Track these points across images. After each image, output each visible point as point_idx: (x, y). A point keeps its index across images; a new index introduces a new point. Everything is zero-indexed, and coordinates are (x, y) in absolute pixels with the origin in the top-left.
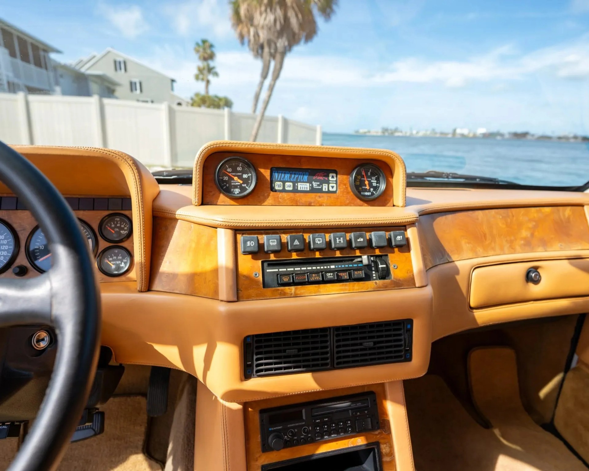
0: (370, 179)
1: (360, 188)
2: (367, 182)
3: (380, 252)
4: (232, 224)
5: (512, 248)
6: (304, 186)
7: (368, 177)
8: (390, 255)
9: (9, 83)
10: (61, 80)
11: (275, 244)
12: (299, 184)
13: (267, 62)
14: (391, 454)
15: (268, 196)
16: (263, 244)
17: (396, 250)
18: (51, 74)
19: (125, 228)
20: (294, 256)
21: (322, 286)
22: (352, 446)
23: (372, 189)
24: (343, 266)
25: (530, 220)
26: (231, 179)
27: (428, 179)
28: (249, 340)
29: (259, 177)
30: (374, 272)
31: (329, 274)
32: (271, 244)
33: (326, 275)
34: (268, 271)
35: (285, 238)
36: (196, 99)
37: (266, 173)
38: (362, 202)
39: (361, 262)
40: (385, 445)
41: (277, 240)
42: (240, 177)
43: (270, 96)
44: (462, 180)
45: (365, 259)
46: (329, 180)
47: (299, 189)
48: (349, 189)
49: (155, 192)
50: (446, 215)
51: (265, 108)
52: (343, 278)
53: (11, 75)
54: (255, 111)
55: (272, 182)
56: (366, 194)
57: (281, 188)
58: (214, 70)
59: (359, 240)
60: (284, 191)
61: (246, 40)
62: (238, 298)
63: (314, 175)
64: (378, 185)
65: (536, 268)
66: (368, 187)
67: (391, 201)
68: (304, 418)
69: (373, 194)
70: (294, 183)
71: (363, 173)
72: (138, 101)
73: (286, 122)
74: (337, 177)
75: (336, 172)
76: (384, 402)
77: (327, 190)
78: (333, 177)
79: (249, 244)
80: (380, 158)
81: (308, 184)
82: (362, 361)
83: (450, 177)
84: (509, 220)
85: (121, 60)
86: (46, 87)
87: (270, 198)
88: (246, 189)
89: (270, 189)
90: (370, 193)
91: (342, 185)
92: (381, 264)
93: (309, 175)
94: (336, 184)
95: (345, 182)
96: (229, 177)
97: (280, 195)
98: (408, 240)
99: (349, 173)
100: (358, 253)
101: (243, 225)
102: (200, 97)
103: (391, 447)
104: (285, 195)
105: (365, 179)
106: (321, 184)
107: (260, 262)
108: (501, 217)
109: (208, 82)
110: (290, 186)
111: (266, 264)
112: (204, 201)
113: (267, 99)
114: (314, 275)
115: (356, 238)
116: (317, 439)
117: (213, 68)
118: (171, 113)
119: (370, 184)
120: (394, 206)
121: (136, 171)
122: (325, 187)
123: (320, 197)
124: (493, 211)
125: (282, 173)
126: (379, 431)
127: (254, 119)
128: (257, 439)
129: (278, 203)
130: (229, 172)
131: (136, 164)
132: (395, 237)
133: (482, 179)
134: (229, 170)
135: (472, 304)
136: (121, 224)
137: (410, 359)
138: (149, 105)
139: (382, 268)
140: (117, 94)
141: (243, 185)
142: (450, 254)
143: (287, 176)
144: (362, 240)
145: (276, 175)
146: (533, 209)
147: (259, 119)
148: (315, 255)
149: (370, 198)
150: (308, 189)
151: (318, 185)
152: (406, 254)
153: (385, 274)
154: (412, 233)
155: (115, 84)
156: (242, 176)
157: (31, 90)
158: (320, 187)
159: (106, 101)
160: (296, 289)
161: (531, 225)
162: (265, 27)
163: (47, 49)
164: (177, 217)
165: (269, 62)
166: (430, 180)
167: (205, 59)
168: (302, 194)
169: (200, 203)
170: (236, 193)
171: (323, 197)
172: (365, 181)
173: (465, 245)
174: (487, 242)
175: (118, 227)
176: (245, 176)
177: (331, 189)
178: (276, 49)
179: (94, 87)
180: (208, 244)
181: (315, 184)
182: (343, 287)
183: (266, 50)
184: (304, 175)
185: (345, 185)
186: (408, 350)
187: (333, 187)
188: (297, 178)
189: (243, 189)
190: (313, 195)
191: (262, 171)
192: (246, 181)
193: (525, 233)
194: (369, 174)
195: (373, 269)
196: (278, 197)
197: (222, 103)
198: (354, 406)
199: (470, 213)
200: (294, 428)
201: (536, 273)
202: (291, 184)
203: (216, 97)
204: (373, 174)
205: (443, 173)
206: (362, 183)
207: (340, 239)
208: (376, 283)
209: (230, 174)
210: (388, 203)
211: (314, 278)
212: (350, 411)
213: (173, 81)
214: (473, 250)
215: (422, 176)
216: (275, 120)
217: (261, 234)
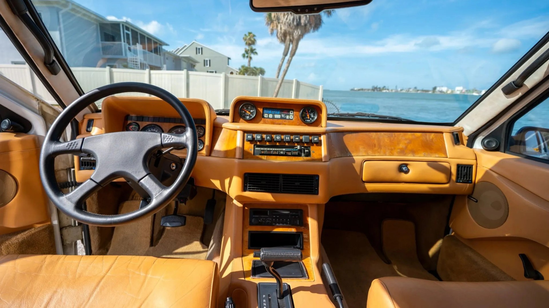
0: (310, 114)
1: (305, 118)
2: (308, 115)
3: (307, 145)
4: (243, 129)
5: (392, 153)
6: (278, 116)
7: (309, 113)
8: (311, 147)
9: (141, 63)
10: (167, 61)
11: (260, 137)
12: (275, 115)
13: (288, 45)
14: (308, 239)
15: (261, 120)
16: (255, 138)
17: (315, 145)
18: (162, 57)
19: (202, 132)
20: (268, 144)
21: (278, 157)
22: (290, 231)
23: (311, 119)
24: (289, 150)
25: (406, 139)
26: (245, 112)
27: (356, 117)
28: (246, 175)
29: (257, 112)
30: (303, 154)
31: (282, 152)
32: (258, 137)
33: (280, 152)
34: (256, 149)
35: (264, 136)
36: (242, 69)
37: (261, 110)
38: (305, 124)
39: (297, 148)
40: (305, 234)
41: (260, 136)
42: (249, 112)
43: (288, 67)
44: (377, 118)
45: (299, 147)
46: (290, 114)
47: (275, 117)
48: (299, 118)
49: (215, 117)
50: (352, 133)
51: (285, 75)
52: (288, 155)
53: (142, 59)
54: (278, 77)
55: (263, 114)
56: (308, 121)
57: (267, 117)
58: (254, 51)
59: (296, 139)
60: (268, 118)
61: (275, 32)
62: (243, 158)
63: (283, 111)
64: (314, 117)
65: (406, 165)
66: (309, 118)
67: (321, 125)
68: (268, 214)
69: (311, 121)
70: (273, 115)
71: (307, 111)
72: (208, 72)
73: (298, 84)
74: (293, 112)
75: (293, 110)
76: (307, 217)
77: (288, 118)
78: (292, 112)
79: (249, 137)
80: (315, 104)
81: (280, 115)
82: (295, 191)
83: (370, 116)
84: (392, 139)
85: (200, 47)
86: (159, 65)
87: (262, 121)
88: (252, 117)
89: (262, 117)
90: (310, 121)
91: (295, 116)
92: (306, 150)
93: (280, 111)
94: (293, 115)
95: (297, 115)
96: (245, 111)
97: (267, 120)
98: (321, 141)
99: (299, 111)
100: (296, 145)
101: (247, 129)
102: (245, 68)
103: (309, 236)
104: (268, 120)
105: (308, 114)
106: (286, 115)
107: (253, 145)
108: (387, 136)
109: (251, 58)
110: (271, 116)
111: (255, 146)
112: (234, 121)
113: (286, 69)
114: (275, 152)
115: (295, 138)
116: (273, 224)
117: (255, 49)
118: (227, 80)
119: (310, 116)
120: (321, 127)
121: (208, 108)
122: (287, 117)
123: (285, 121)
124: (382, 133)
125: (268, 110)
126: (303, 227)
127: (277, 82)
128: (248, 220)
129: (265, 123)
130: (245, 109)
131: (209, 105)
132: (314, 138)
133: (390, 117)
134: (245, 108)
135: (364, 179)
136: (200, 130)
137: (317, 194)
138: (214, 74)
139: (306, 152)
140: (196, 68)
141: (251, 115)
142: (351, 152)
143: (270, 112)
144: (298, 139)
145: (265, 111)
146: (409, 133)
147: (280, 82)
148: (276, 144)
149: (310, 122)
150: (280, 118)
151: (284, 116)
152: (319, 147)
153: (308, 154)
154: (323, 138)
155: (196, 62)
156: (250, 111)
157: (152, 68)
158: (285, 117)
159: (190, 73)
160: (267, 157)
161: (406, 142)
162: (287, 24)
163: (162, 43)
164: (223, 127)
165: (289, 45)
166: (357, 117)
167: (249, 45)
168: (276, 120)
169: (232, 121)
170: (247, 118)
171: (286, 121)
172: (307, 115)
173: (361, 148)
174: (376, 148)
175: (199, 131)
176: (252, 111)
177: (290, 118)
178: (293, 37)
179: (184, 64)
180: (233, 138)
181: (283, 116)
182: (288, 158)
183: (288, 37)
184: (278, 111)
185: (297, 116)
186: (316, 189)
187: (291, 117)
188: (275, 113)
189: (250, 117)
190: (282, 120)
191: (259, 109)
192: (252, 113)
193: (401, 146)
194: (310, 111)
195: (303, 152)
196: (265, 121)
197: (258, 72)
198: (291, 213)
199: (367, 133)
200: (264, 217)
201: (406, 167)
202: (272, 115)
203: (255, 68)
204: (312, 112)
205: (366, 114)
206: (306, 116)
207: (287, 137)
208: (303, 158)
209: (245, 110)
210: (319, 125)
211: (275, 153)
212: (290, 216)
213: (229, 58)
214: (366, 152)
215: (353, 115)
216: (291, 82)
217: (255, 134)
